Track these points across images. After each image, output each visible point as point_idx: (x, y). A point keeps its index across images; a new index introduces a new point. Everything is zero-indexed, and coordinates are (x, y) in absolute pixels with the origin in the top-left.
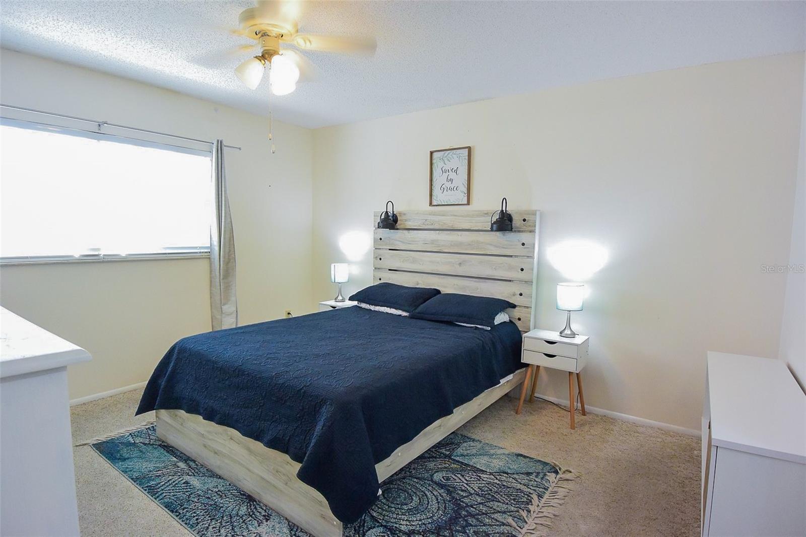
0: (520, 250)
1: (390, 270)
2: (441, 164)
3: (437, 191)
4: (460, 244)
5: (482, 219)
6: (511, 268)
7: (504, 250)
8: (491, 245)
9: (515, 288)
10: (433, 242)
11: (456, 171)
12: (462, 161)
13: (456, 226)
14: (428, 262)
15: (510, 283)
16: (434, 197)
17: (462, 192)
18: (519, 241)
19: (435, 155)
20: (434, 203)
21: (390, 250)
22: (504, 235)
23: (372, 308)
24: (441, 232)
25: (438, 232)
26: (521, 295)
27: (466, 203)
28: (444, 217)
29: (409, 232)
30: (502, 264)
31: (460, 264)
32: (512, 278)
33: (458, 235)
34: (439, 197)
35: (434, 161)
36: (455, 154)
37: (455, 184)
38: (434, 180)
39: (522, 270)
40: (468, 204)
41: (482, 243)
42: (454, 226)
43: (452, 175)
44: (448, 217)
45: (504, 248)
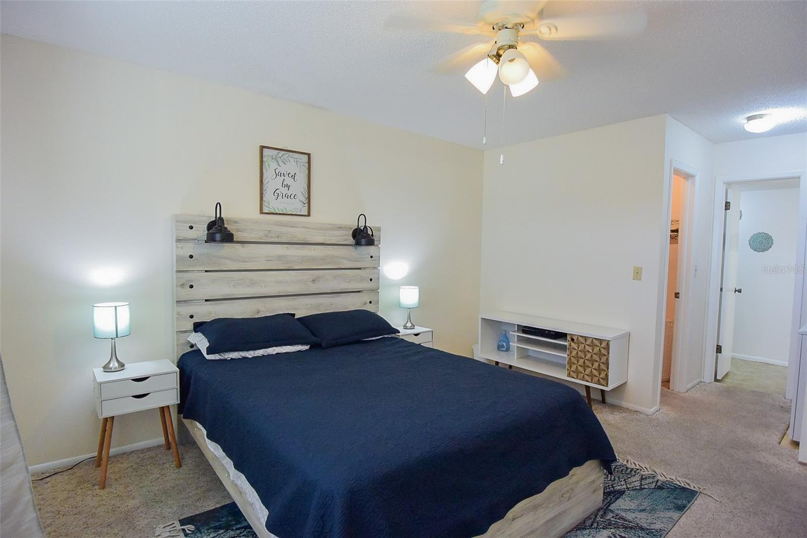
0: (368, 263)
1: (206, 300)
2: (274, 165)
3: (269, 196)
4: (314, 259)
5: (336, 233)
6: (362, 280)
7: (356, 263)
8: (344, 258)
9: (365, 297)
10: (280, 258)
11: (293, 177)
12: (301, 167)
13: (308, 240)
14: (271, 283)
15: (360, 293)
16: (265, 204)
17: (301, 201)
18: (368, 254)
19: (266, 151)
20: (265, 210)
21: (206, 271)
22: (356, 249)
23: (250, 354)
24: (289, 246)
25: (286, 246)
26: (370, 302)
27: (307, 214)
28: (294, 229)
29: (243, 247)
30: (355, 276)
31: (314, 280)
32: (362, 289)
33: (311, 250)
34: (271, 203)
35: (265, 159)
36: (291, 157)
37: (292, 191)
38: (265, 182)
39: (371, 280)
40: (309, 215)
41: (337, 257)
42: (306, 240)
43: (288, 181)
44: (299, 229)
45: (356, 261)
